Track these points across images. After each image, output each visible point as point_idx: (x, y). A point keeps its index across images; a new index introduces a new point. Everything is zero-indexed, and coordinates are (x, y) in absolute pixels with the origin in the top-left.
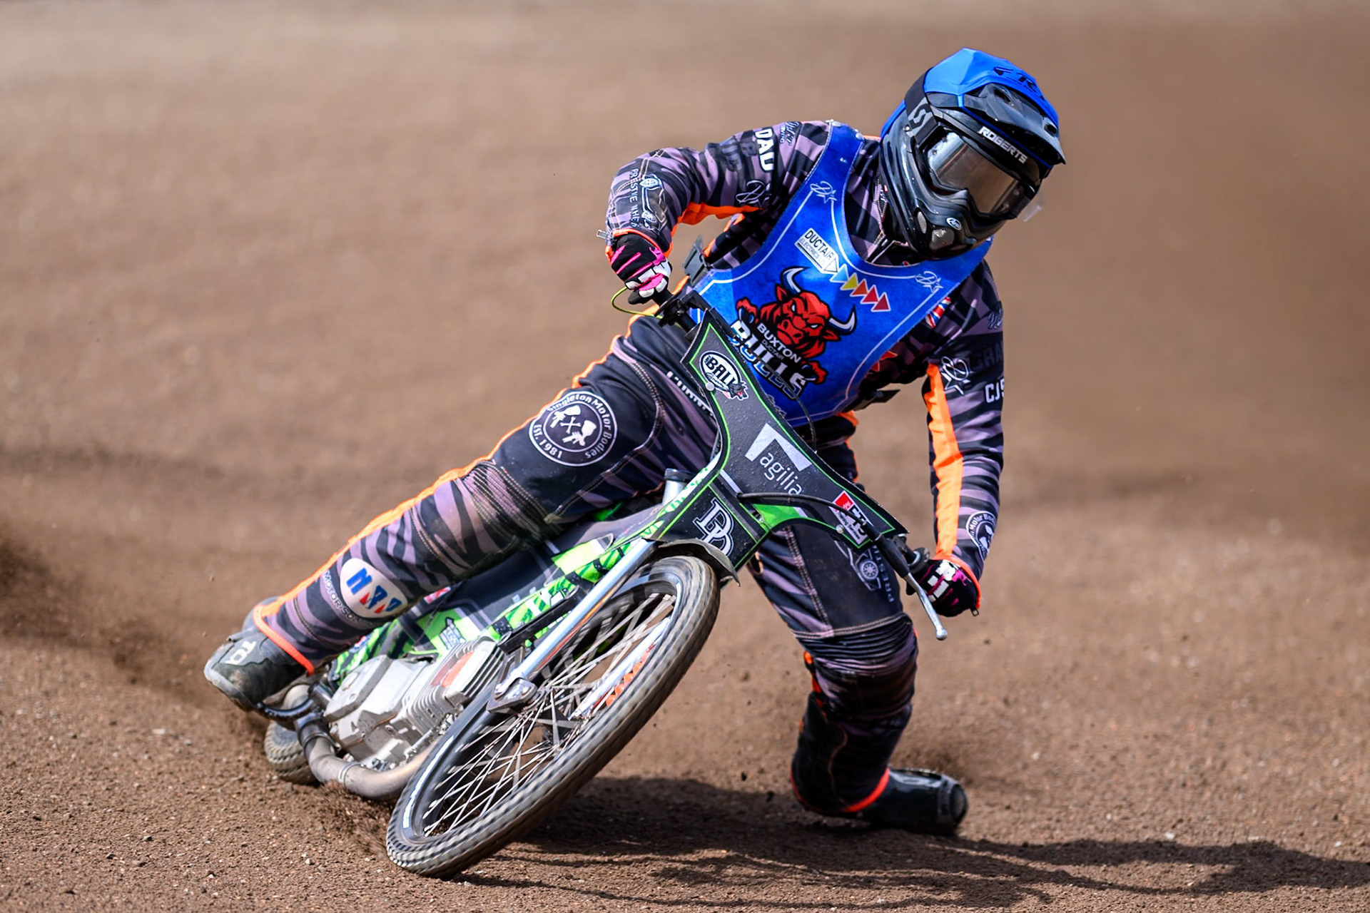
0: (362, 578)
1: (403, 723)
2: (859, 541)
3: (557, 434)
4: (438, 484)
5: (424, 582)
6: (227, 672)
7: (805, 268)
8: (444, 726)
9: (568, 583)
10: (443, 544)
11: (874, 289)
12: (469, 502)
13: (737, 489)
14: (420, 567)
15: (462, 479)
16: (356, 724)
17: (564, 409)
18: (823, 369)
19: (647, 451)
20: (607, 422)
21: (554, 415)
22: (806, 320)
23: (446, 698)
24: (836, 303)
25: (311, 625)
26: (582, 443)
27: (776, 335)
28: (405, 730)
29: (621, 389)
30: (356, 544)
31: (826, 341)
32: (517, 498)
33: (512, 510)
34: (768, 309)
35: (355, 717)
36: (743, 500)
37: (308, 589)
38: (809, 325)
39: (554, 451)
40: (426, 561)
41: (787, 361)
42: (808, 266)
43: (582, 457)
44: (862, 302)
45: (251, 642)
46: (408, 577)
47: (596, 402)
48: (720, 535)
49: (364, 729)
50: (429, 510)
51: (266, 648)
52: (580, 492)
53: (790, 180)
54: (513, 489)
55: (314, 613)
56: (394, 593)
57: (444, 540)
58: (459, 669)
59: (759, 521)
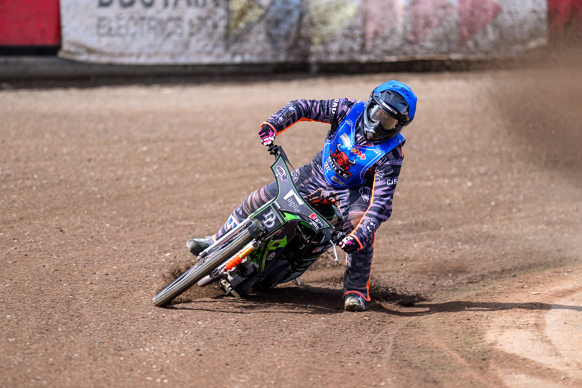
2: (317, 228)
13: (279, 207)
36: (281, 211)
48: (271, 220)
59: (285, 218)
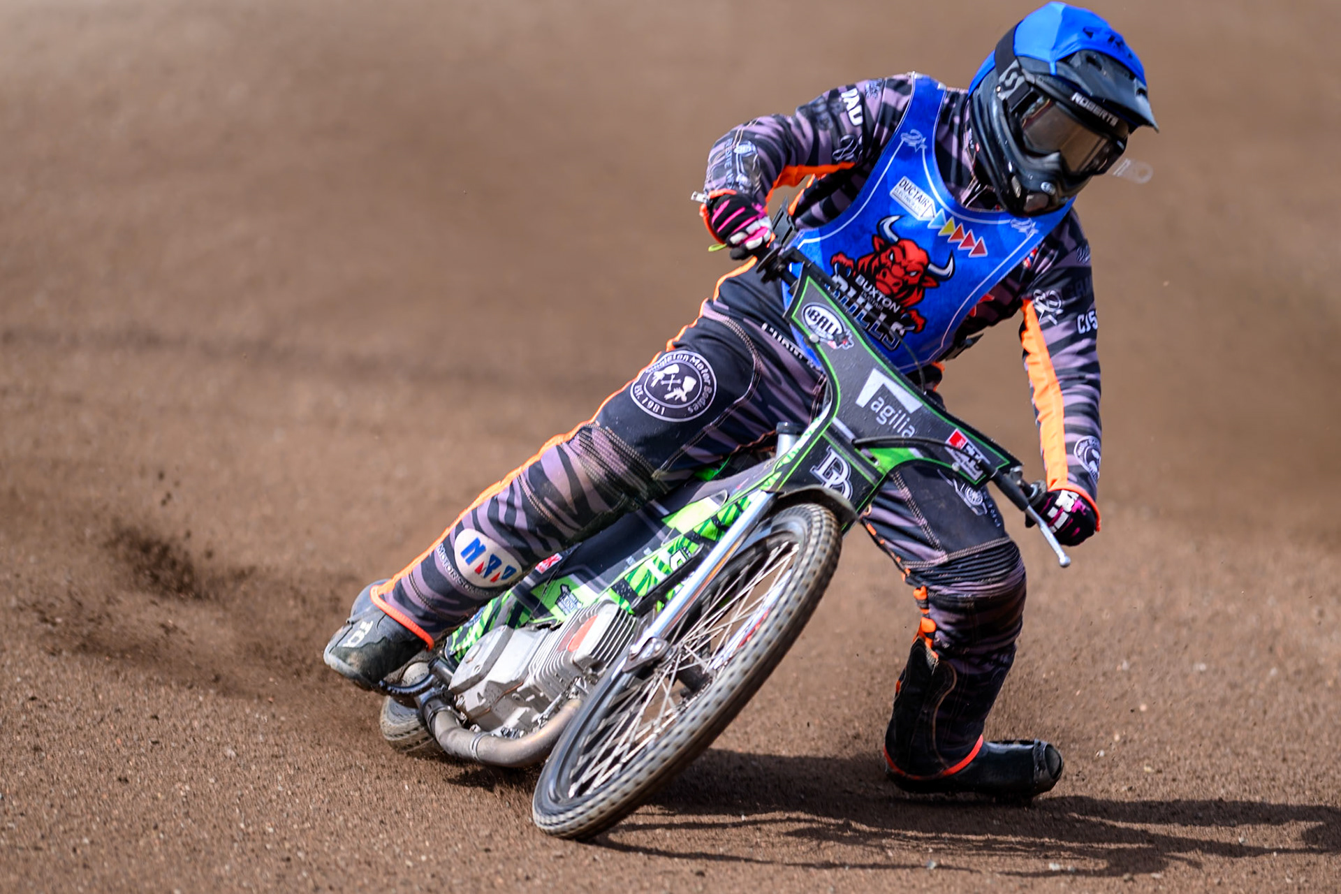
0: (476, 548)
1: (529, 691)
2: (976, 477)
3: (659, 392)
4: (544, 449)
5: (537, 547)
6: (344, 655)
7: (901, 217)
8: (573, 690)
9: (687, 541)
10: (554, 507)
11: (970, 235)
12: (576, 463)
13: (850, 436)
14: (532, 532)
15: (568, 443)
16: (482, 694)
17: (663, 369)
18: (923, 318)
19: (748, 403)
20: (706, 377)
21: (653, 375)
22: (905, 268)
23: (574, 663)
24: (935, 249)
25: (428, 599)
26: (684, 399)
27: (874, 285)
28: (533, 697)
29: (716, 346)
30: (468, 515)
31: (924, 288)
32: (623, 456)
33: (620, 468)
34: (867, 260)
35: (480, 687)
36: (858, 446)
37: (422, 563)
38: (907, 273)
39: (657, 408)
40: (537, 525)
41: (886, 311)
42: (904, 215)
43: (684, 412)
44: (959, 248)
45: (368, 622)
46: (520, 544)
47: (693, 359)
48: (838, 481)
49: (490, 699)
50: (537, 475)
51: (383, 627)
52: (684, 447)
53: (880, 132)
54: (619, 448)
55: (430, 587)
56: (509, 560)
57: (555, 502)
58: (584, 634)
59: (876, 465)
